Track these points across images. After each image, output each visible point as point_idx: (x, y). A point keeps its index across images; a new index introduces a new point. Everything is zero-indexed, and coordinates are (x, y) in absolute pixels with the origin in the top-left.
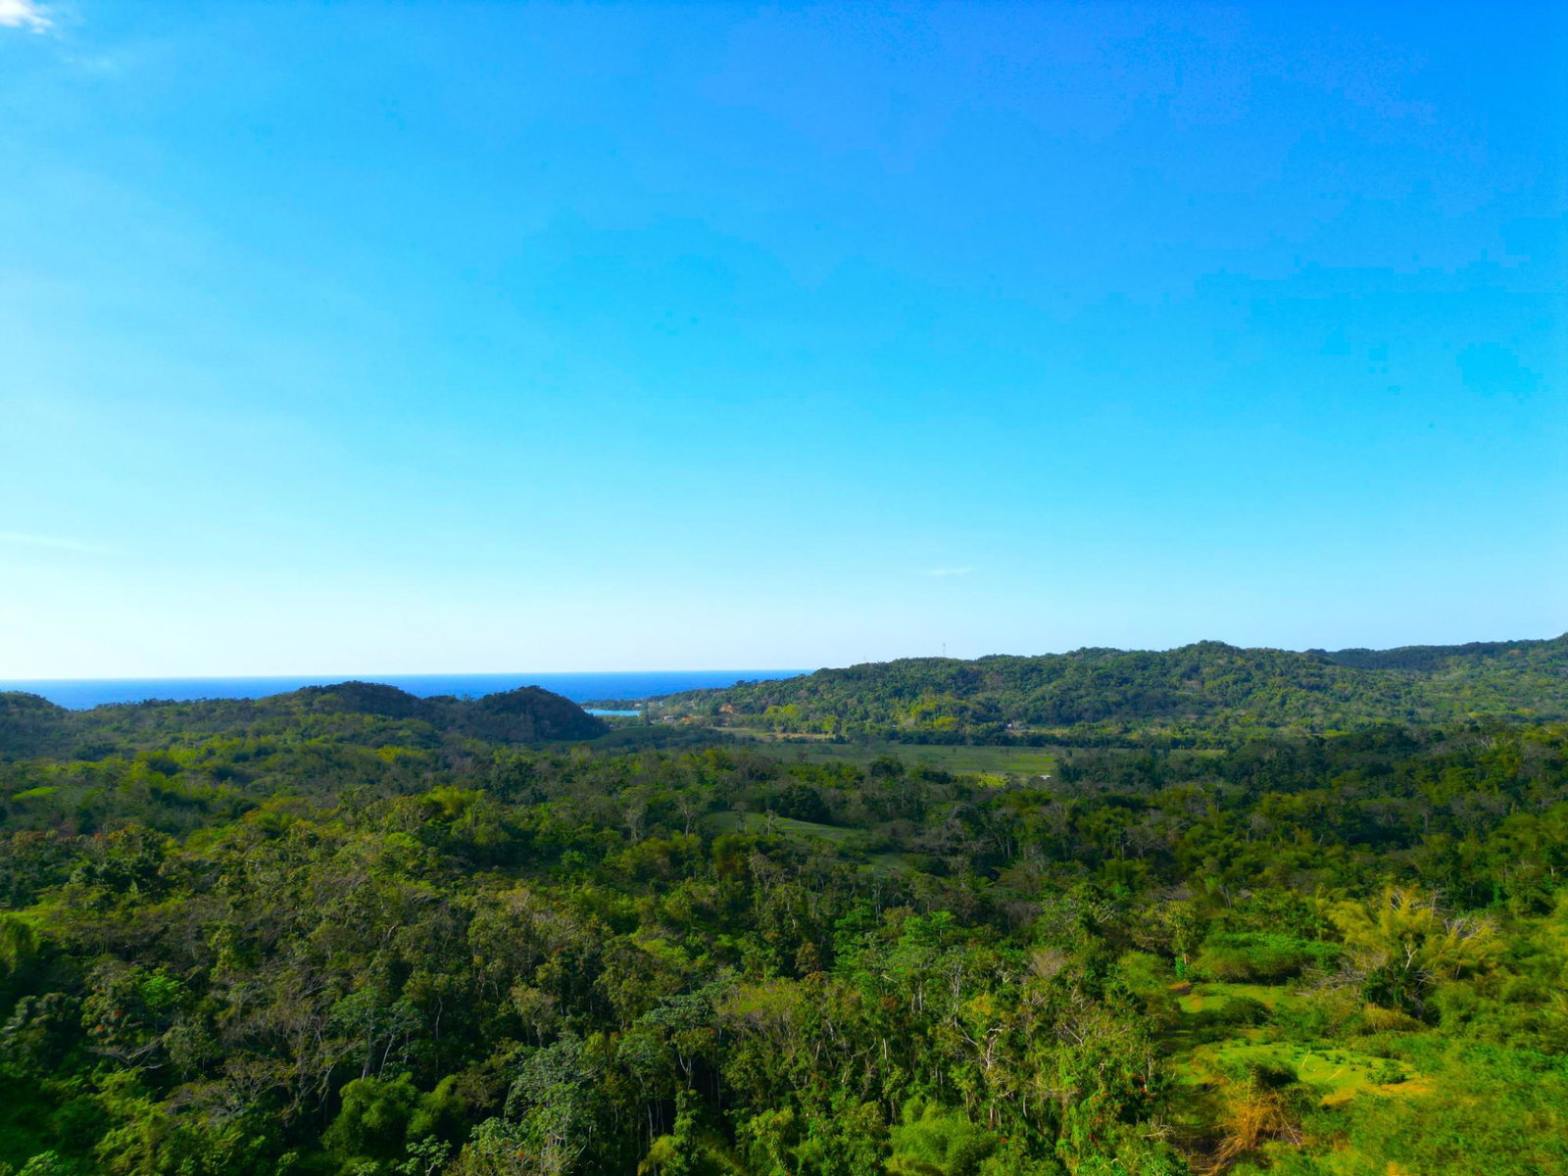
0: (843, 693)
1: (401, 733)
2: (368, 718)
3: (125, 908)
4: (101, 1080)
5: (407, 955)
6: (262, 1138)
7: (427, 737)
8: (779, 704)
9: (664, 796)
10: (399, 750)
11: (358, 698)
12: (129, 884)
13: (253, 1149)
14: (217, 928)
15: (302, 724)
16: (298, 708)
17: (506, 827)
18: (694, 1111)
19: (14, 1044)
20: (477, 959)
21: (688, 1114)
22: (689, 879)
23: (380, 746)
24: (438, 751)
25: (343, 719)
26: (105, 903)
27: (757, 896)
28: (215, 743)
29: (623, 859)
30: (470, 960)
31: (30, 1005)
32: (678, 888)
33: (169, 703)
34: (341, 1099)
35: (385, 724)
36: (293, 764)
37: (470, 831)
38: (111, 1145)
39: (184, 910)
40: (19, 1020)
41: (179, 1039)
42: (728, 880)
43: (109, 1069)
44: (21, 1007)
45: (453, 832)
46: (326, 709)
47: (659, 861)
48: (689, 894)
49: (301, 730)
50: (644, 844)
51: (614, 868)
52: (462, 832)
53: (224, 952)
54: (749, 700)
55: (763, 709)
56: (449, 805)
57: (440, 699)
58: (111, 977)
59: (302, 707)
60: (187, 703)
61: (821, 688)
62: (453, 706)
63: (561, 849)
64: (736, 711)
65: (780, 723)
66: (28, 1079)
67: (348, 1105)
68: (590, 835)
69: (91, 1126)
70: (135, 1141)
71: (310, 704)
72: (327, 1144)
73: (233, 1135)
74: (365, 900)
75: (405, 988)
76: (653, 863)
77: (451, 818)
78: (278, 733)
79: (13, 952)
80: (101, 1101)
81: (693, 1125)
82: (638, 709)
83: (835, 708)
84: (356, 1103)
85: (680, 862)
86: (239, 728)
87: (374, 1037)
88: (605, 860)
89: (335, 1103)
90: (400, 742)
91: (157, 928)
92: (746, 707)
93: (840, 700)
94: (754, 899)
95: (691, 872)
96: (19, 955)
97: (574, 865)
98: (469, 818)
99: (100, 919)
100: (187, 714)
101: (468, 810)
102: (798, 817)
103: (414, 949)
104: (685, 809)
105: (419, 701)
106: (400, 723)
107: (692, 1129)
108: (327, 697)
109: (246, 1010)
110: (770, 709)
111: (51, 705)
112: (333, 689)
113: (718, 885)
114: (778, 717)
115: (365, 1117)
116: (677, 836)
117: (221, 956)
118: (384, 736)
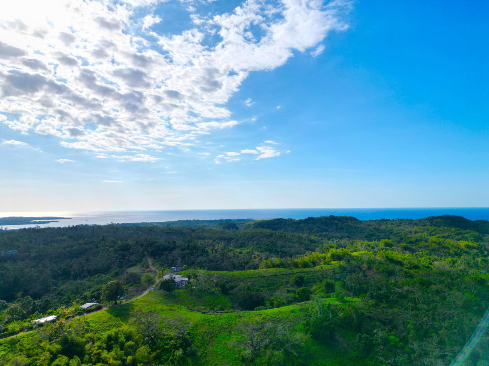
1: (466, 235)
2: (453, 229)
7: (477, 237)
10: (466, 243)
12: (383, 300)
15: (430, 230)
23: (458, 240)
24: (482, 243)
25: (444, 229)
35: (460, 232)
36: (428, 246)
44: (358, 336)
46: (438, 224)
49: (429, 232)
53: (411, 332)
59: (429, 223)
71: (432, 222)
78: (422, 232)
86: (409, 230)
90: (466, 239)
91: (391, 317)
105: (472, 222)
106: (466, 232)
108: (438, 220)
112: (439, 217)
118: (460, 236)
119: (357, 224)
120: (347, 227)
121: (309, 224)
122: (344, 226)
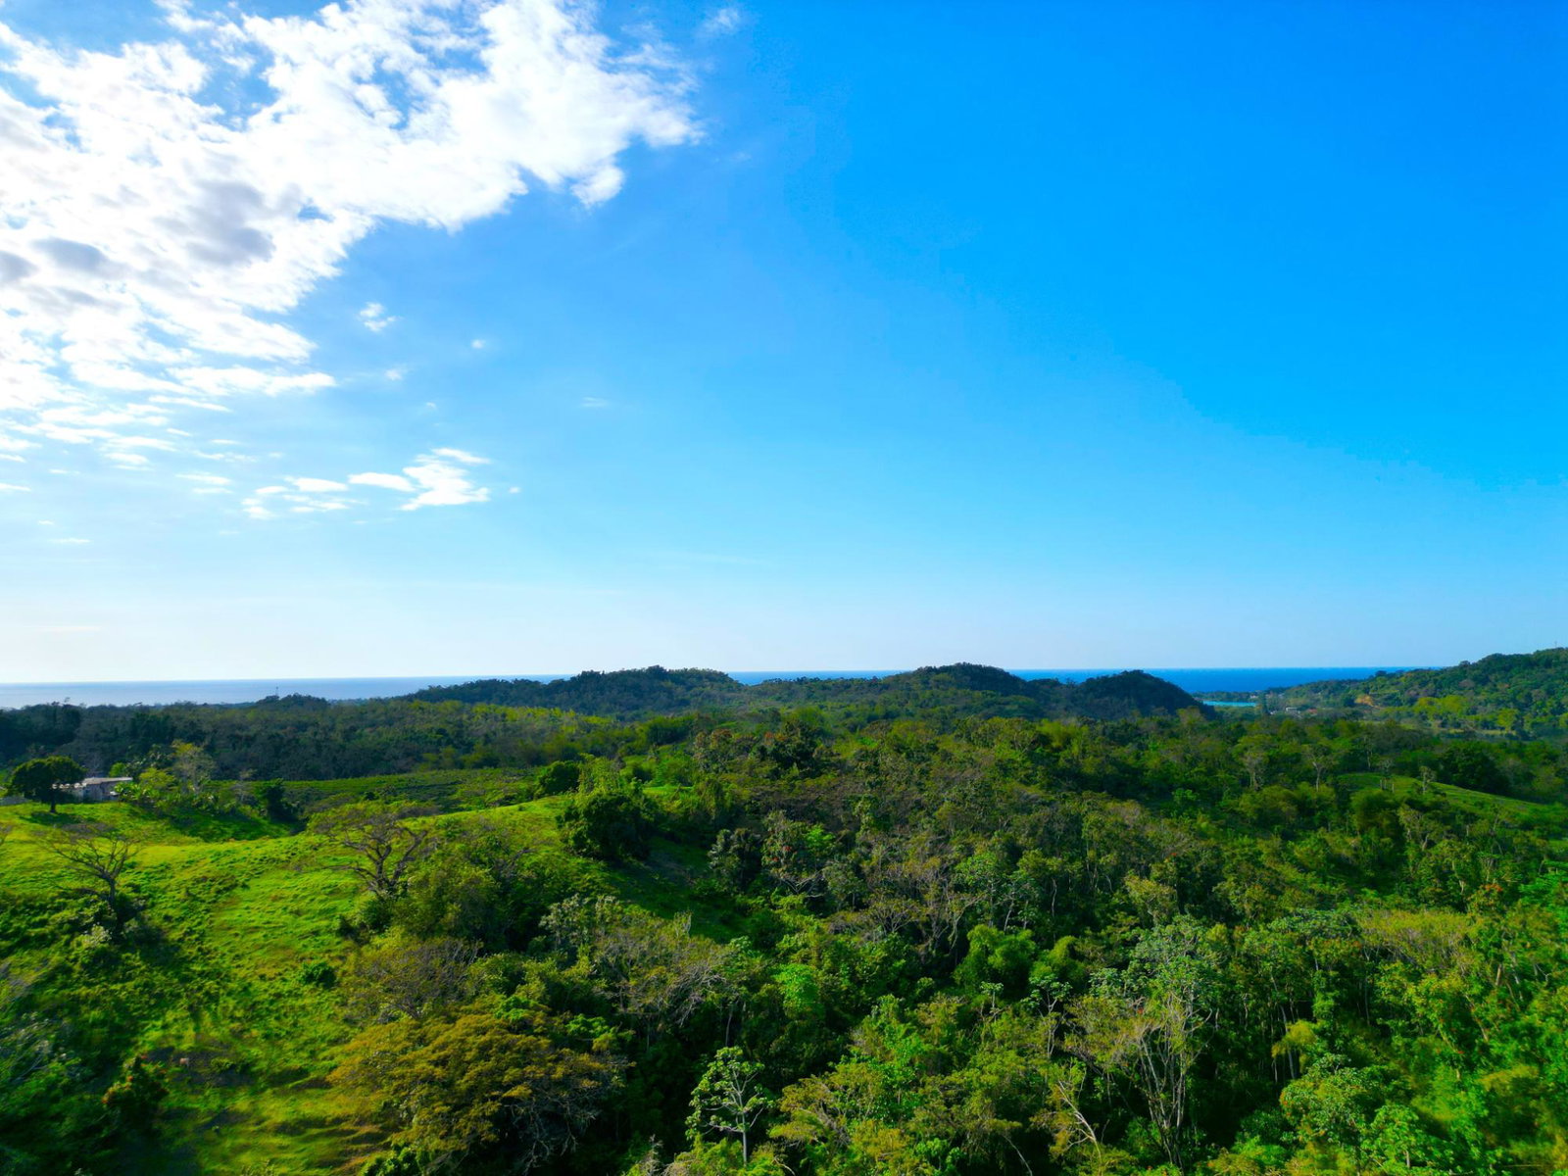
0: (1524, 682)
1: (1008, 708)
2: (977, 694)
3: (790, 780)
4: (778, 900)
5: (1021, 841)
6: (903, 961)
8: (1434, 695)
9: (1287, 748)
11: (968, 678)
12: (791, 765)
13: (895, 968)
14: (860, 799)
15: (921, 697)
16: (917, 687)
17: (1114, 762)
18: (1337, 993)
19: (717, 866)
20: (1091, 854)
21: (1330, 994)
22: (1321, 830)
25: (956, 694)
26: (775, 775)
27: (1411, 853)
28: (852, 708)
29: (1242, 803)
30: (1083, 855)
31: (727, 836)
32: (1309, 837)
33: (816, 680)
34: (968, 942)
35: (993, 699)
37: (1078, 762)
38: (787, 946)
39: (833, 784)
40: (720, 847)
41: (835, 875)
42: (1372, 834)
43: (784, 894)
44: (720, 838)
45: (1062, 763)
46: (941, 685)
47: (1284, 809)
48: (1323, 842)
49: (920, 701)
50: (1265, 790)
51: (1233, 812)
52: (1068, 761)
53: (866, 818)
54: (1393, 690)
55: (1412, 701)
56: (1056, 737)
57: (1044, 682)
58: (780, 824)
59: (920, 684)
60: (829, 680)
61: (1492, 678)
62: (1057, 689)
63: (1172, 788)
64: (1376, 703)
65: (1437, 717)
66: (726, 893)
67: (975, 948)
68: (1204, 778)
69: (773, 931)
70: (805, 946)
71: (926, 681)
72: (958, 979)
73: (880, 953)
74: (982, 791)
75: (1019, 864)
76: (1277, 810)
77: (1058, 750)
78: (901, 703)
79: (713, 804)
80: (779, 915)
81: (1336, 1008)
82: (1255, 701)
83: (1514, 700)
84: (982, 946)
85: (1311, 813)
86: (870, 699)
87: (994, 900)
88: (1222, 804)
89: (963, 946)
90: (1007, 714)
91: (813, 796)
92: (1390, 698)
93: (1520, 691)
94: (1407, 857)
95: (1324, 823)
96: (718, 806)
97: (1187, 803)
98: (1076, 749)
99: (772, 785)
100: (830, 689)
101: (1074, 742)
102: (1463, 784)
103: (1029, 835)
104: (1314, 763)
105: (1024, 682)
106: (1007, 699)
107: (1335, 1012)
108: (941, 676)
109: (885, 862)
110: (1422, 701)
111: (731, 680)
112: (946, 670)
113: (1359, 838)
114: (1434, 709)
115: (991, 960)
116: (1304, 786)
117: (863, 821)
118: (992, 710)
119: (729, 691)
120: (700, 698)
121: (585, 692)
122: (692, 696)
